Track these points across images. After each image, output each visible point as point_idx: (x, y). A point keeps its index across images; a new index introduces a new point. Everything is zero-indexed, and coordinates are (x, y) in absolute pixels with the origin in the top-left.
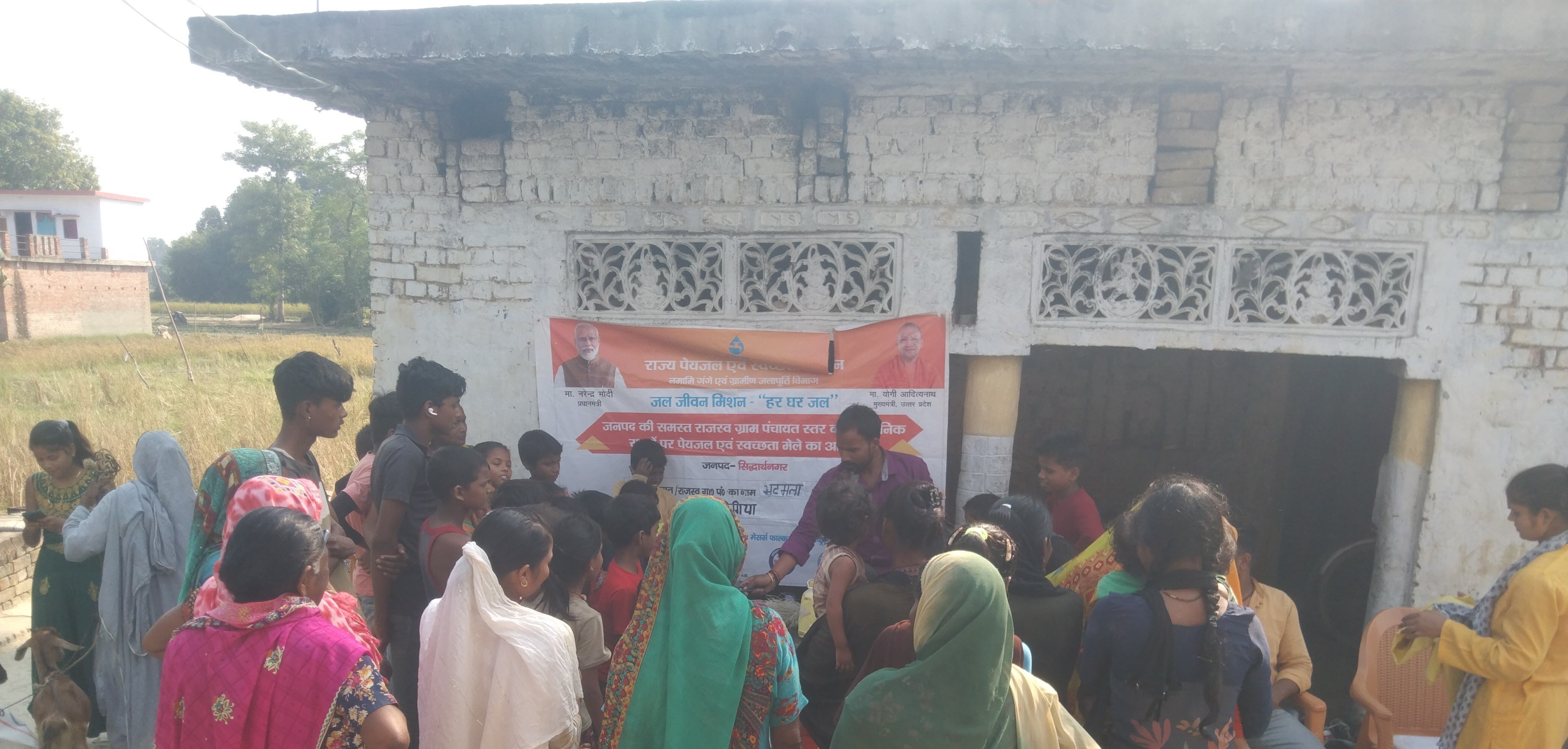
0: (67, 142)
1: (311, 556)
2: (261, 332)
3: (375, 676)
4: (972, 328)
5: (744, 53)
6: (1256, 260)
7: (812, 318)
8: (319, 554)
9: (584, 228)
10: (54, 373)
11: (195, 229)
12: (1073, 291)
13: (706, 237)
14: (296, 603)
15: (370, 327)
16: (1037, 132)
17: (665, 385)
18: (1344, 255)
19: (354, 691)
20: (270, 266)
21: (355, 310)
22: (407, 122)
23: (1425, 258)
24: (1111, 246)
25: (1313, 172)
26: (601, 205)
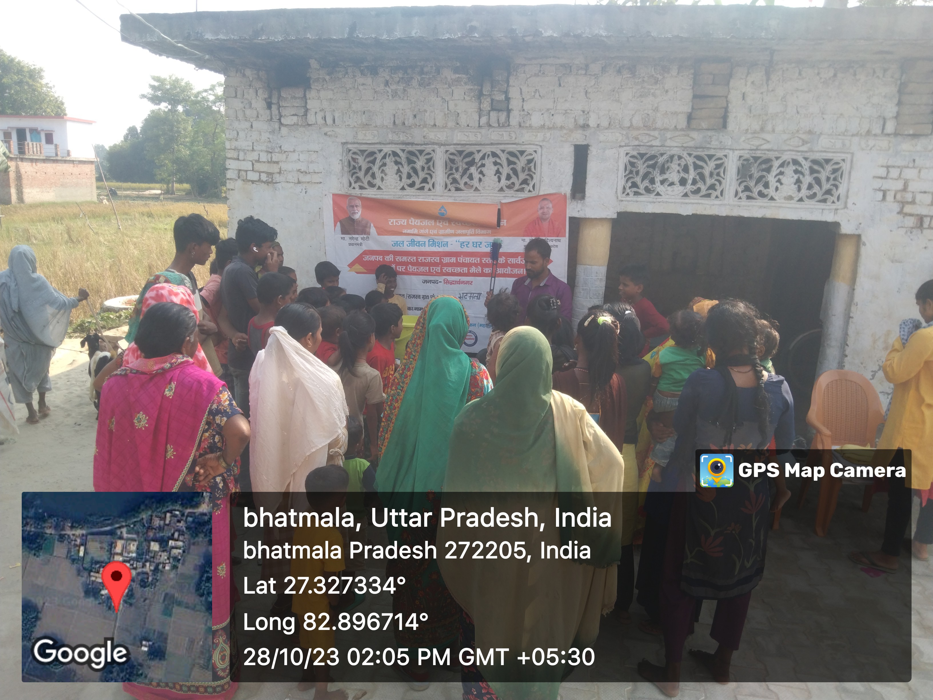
0: (48, 87)
1: (191, 331)
2: (161, 201)
3: (230, 398)
4: (582, 202)
5: (448, 38)
6: (751, 162)
7: (487, 195)
8: (194, 330)
9: (353, 141)
10: (38, 224)
11: (123, 140)
12: (643, 180)
13: (425, 146)
14: (181, 359)
15: (226, 199)
16: (622, 86)
17: (401, 234)
18: (804, 160)
19: (218, 406)
21: (217, 188)
22: (248, 77)
23: (852, 161)
24: (665, 153)
25: (786, 111)
26: (363, 127)
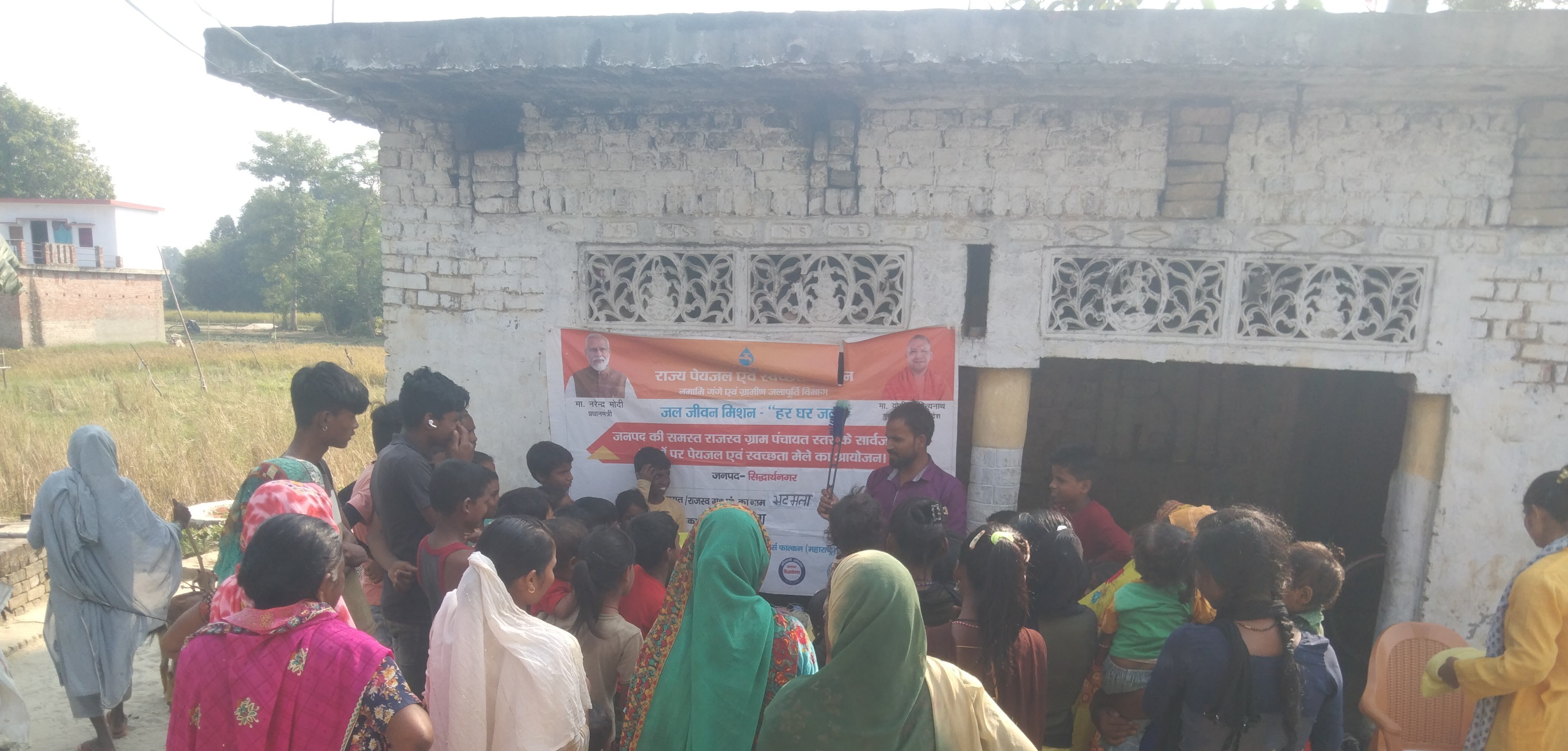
1: (332, 563)
2: (274, 342)
3: (399, 676)
4: (981, 341)
5: (756, 66)
6: (1266, 274)
7: (821, 329)
8: (337, 561)
9: (596, 240)
10: (67, 381)
11: (209, 239)
13: (717, 249)
14: (316, 609)
15: (382, 337)
16: (1047, 146)
17: (676, 396)
18: (1354, 270)
19: (379, 690)
20: (284, 276)
21: (367, 320)
22: (420, 133)
23: (1435, 272)
24: (1121, 259)
25: (1324, 187)
26: (613, 217)
